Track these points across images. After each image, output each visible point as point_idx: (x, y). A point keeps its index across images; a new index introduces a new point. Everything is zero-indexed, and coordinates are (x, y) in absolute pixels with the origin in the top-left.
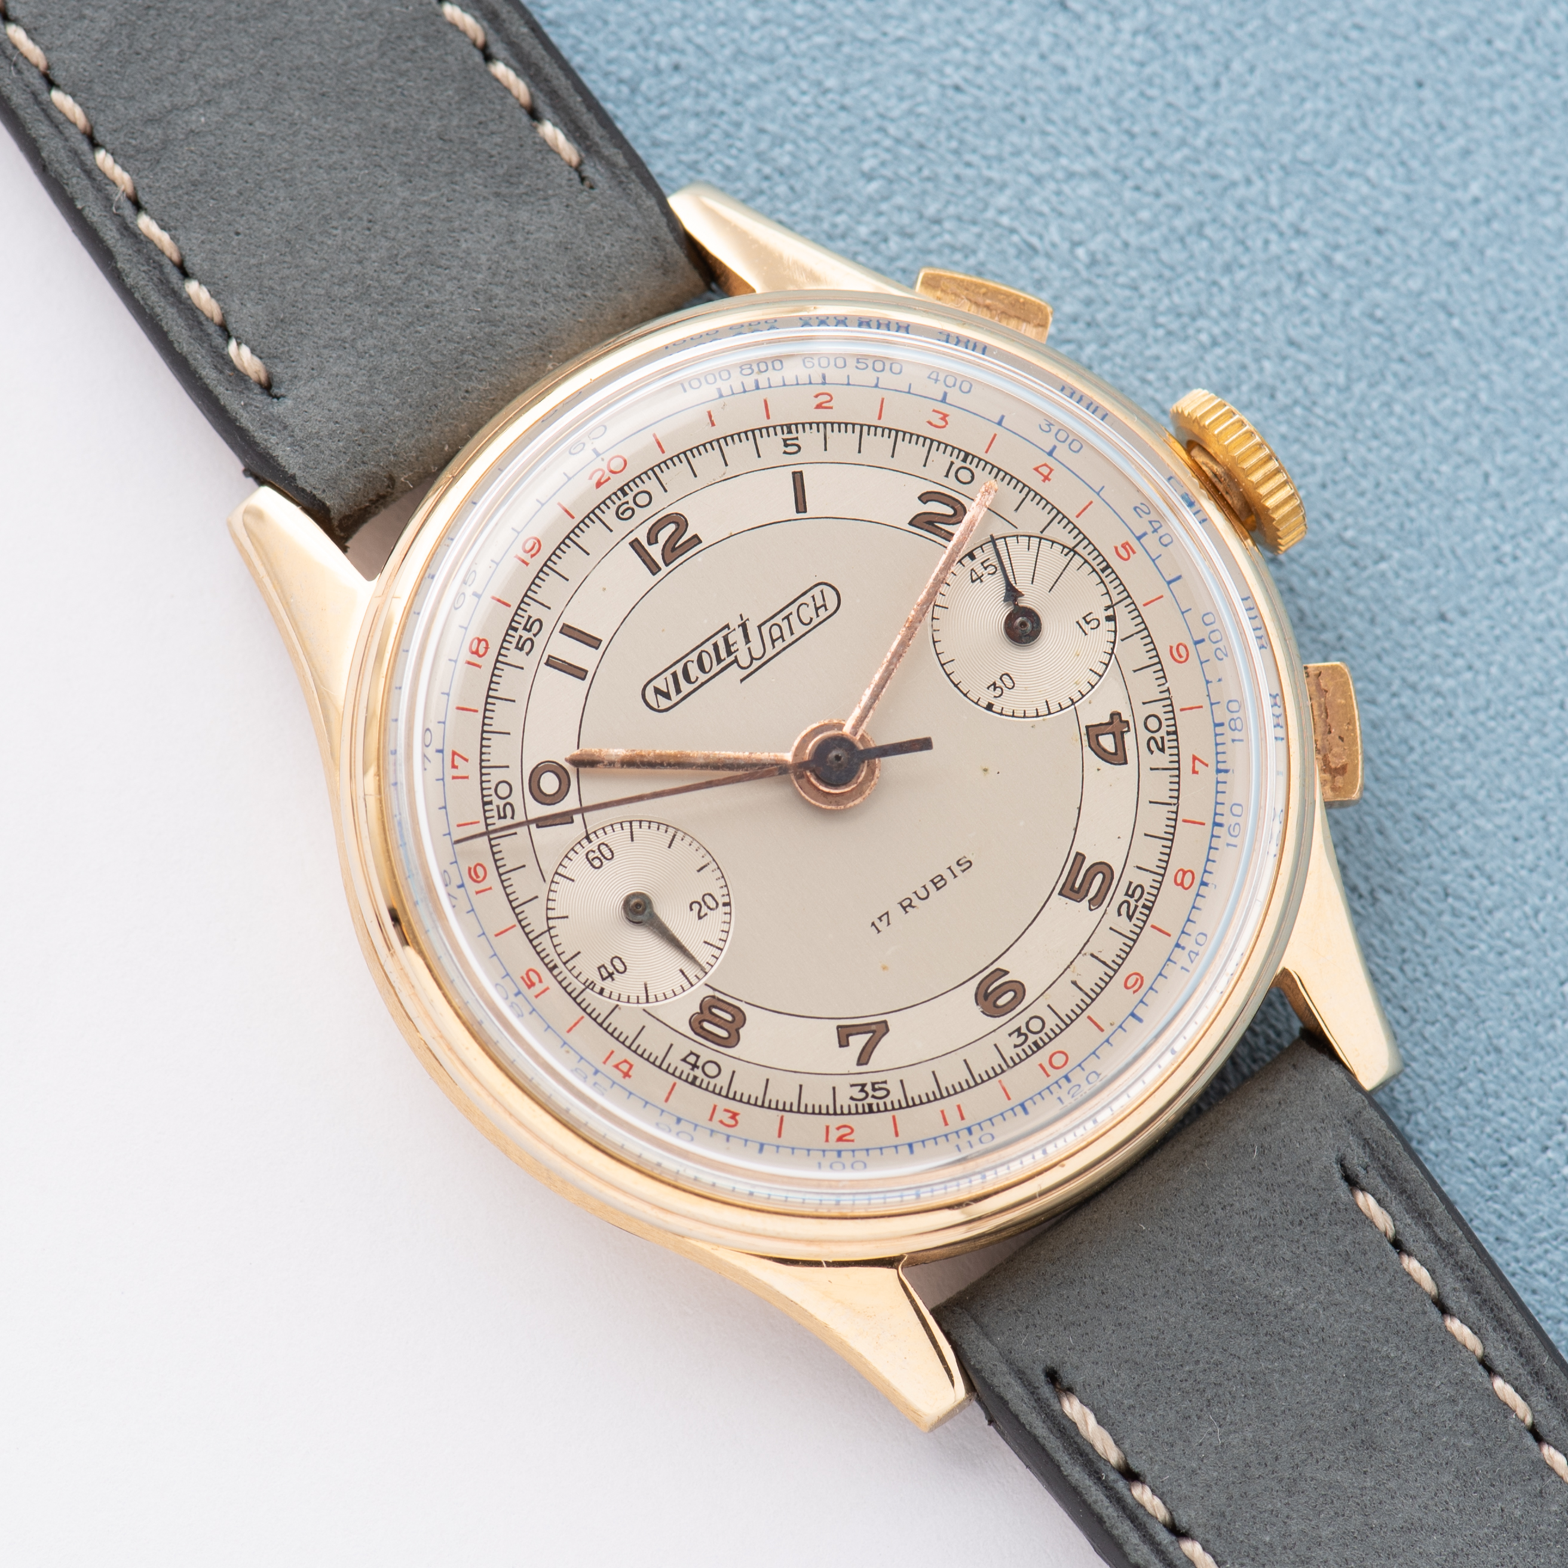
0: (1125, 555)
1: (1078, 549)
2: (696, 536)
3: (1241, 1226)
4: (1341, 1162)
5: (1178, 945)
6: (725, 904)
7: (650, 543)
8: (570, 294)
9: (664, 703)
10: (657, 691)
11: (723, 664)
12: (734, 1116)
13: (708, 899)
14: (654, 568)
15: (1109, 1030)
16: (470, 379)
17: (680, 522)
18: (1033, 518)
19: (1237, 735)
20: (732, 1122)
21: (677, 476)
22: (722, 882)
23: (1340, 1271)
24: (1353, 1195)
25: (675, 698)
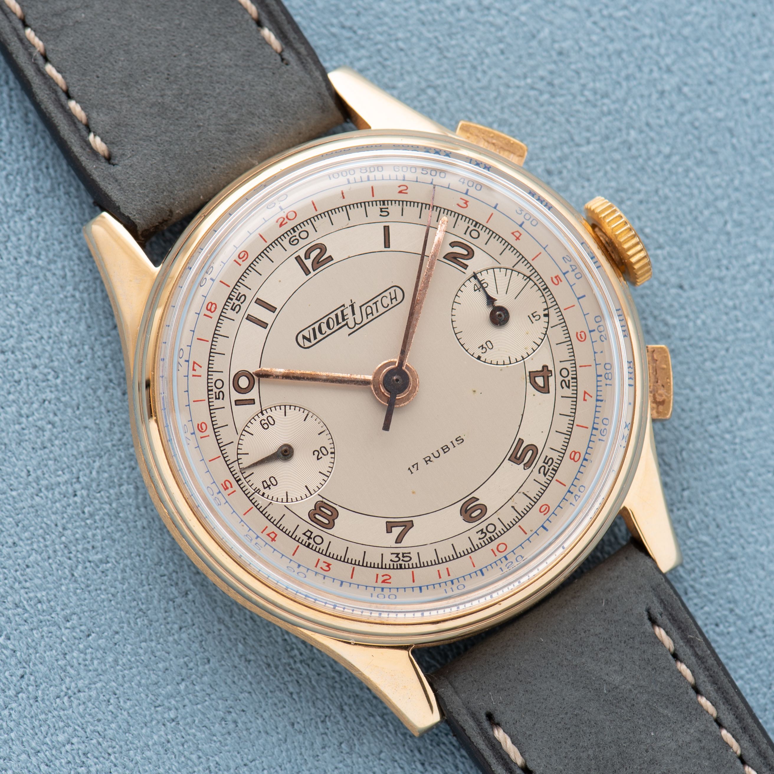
0: (556, 282)
1: (532, 277)
2: (330, 256)
3: (594, 642)
4: (648, 611)
5: (569, 491)
6: (332, 453)
7: (306, 259)
8: (272, 120)
9: (307, 344)
10: (304, 337)
11: (340, 326)
12: (329, 565)
13: (323, 449)
14: (307, 272)
15: (529, 534)
16: (216, 161)
17: (323, 248)
18: (509, 259)
19: (608, 382)
20: (327, 569)
21: (322, 224)
22: (331, 441)
23: (644, 669)
24: (653, 628)
25: (313, 342)
